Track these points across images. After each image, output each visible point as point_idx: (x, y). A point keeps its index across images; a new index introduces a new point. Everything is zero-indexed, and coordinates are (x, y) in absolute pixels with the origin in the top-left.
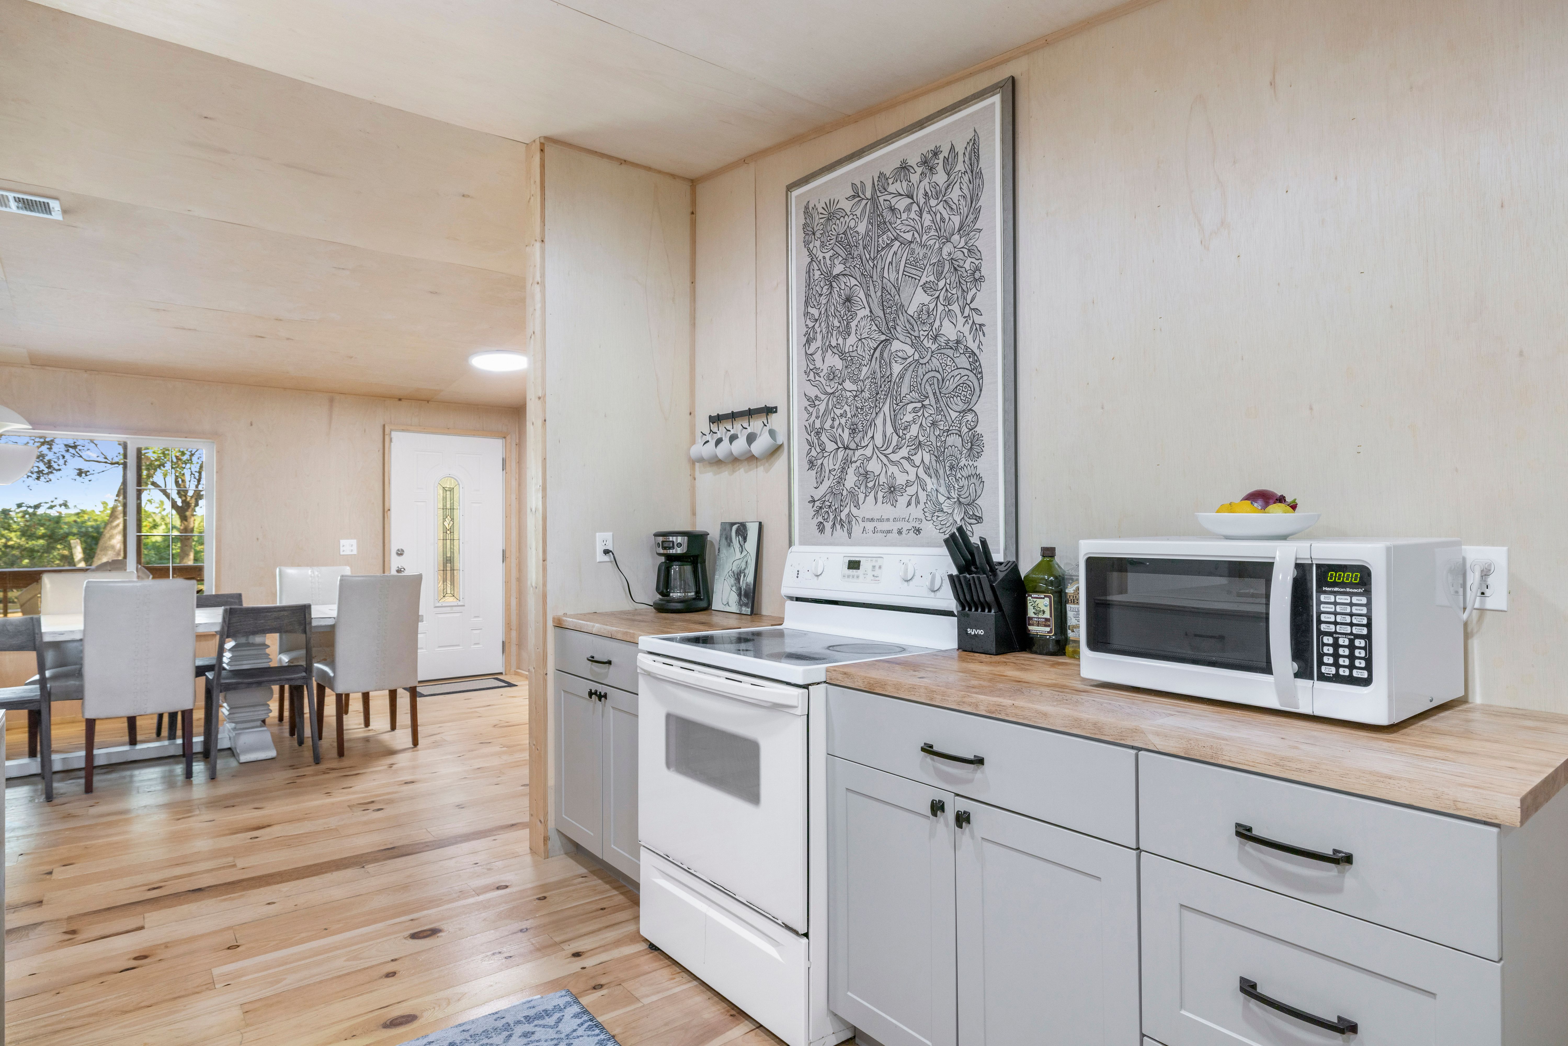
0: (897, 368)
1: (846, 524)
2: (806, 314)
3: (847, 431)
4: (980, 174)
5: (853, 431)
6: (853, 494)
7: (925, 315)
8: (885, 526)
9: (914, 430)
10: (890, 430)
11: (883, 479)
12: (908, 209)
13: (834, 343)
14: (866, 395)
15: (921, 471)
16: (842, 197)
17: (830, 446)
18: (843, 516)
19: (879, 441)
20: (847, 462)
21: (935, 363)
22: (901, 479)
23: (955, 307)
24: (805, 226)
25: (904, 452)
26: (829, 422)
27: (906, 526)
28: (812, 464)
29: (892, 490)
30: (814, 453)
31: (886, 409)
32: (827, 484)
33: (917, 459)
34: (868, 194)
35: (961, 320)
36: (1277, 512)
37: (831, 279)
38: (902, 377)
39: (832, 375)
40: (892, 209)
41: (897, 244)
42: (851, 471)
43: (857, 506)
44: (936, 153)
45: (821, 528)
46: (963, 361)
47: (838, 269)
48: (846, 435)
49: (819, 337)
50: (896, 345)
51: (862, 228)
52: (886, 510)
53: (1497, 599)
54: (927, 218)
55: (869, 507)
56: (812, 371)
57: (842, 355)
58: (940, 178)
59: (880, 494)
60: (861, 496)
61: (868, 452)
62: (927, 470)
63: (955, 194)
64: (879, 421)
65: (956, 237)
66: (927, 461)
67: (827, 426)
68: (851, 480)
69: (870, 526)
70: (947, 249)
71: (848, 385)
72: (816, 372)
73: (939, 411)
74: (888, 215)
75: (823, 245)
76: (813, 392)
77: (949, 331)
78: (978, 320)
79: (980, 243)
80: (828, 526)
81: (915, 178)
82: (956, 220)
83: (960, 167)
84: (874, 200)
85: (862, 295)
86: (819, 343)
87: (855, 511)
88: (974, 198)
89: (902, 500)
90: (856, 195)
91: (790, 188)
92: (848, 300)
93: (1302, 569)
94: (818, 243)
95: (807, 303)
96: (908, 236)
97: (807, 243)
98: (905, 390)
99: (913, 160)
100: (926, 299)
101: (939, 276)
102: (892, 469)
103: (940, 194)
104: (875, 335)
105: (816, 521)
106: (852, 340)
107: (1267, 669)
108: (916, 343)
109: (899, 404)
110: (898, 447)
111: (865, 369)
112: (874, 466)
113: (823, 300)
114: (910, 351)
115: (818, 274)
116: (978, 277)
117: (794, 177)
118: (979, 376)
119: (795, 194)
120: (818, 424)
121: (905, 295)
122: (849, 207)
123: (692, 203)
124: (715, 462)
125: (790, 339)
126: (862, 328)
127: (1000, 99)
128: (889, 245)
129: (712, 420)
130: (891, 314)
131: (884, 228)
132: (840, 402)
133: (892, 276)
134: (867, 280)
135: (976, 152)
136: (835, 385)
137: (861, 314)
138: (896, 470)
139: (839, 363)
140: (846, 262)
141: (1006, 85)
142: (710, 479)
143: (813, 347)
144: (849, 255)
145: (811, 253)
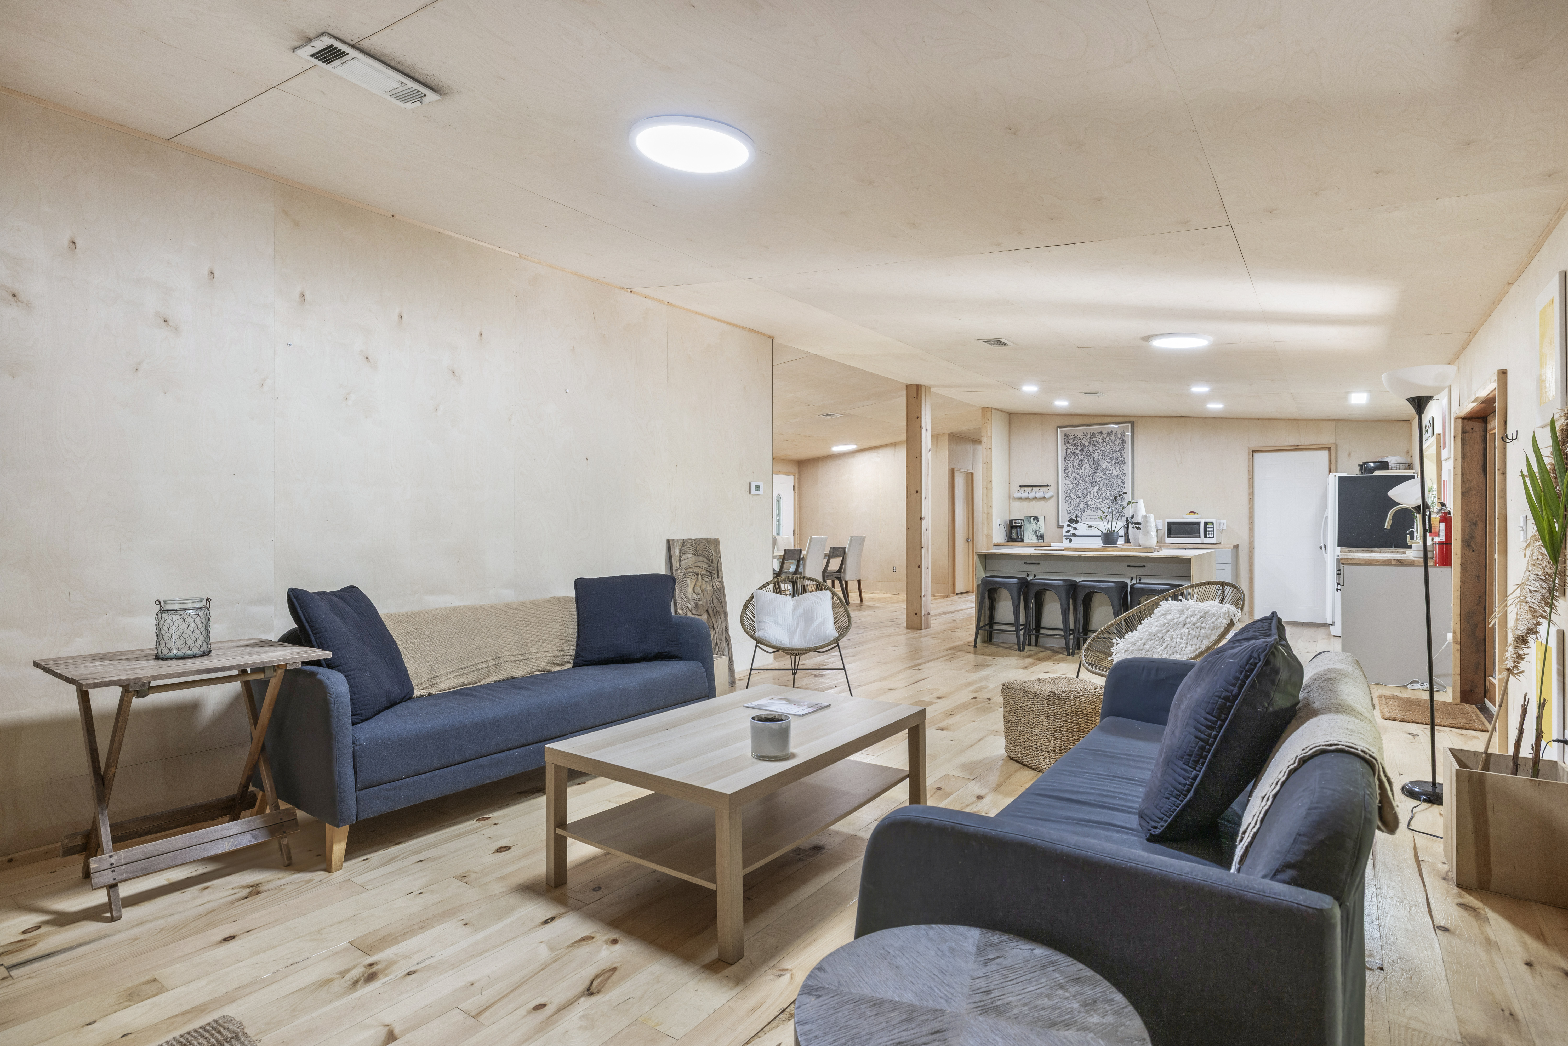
0: (1098, 480)
2: (1065, 462)
4: (1125, 440)
5: (1083, 493)
6: (1083, 510)
7: (1107, 468)
8: (1095, 517)
9: (1104, 495)
10: (1096, 494)
11: (1093, 506)
12: (1103, 443)
13: (1076, 471)
14: (1088, 485)
16: (1080, 435)
17: (1074, 497)
19: (1092, 496)
20: (1080, 502)
21: (1111, 480)
22: (1099, 506)
23: (1117, 468)
24: (1065, 439)
25: (1101, 500)
26: (1074, 491)
28: (1067, 501)
29: (1097, 509)
30: (1067, 498)
31: (1095, 489)
32: (1072, 507)
33: (1105, 502)
34: (1089, 436)
35: (1119, 471)
36: (1196, 515)
37: (1075, 455)
38: (1100, 482)
39: (1075, 479)
40: (1097, 442)
41: (1098, 450)
42: (1082, 504)
43: (1084, 512)
44: (1111, 432)
46: (1119, 480)
47: (1078, 452)
48: (1080, 495)
49: (1070, 469)
50: (1098, 474)
51: (1087, 444)
52: (1095, 513)
53: (1225, 528)
54: (1109, 447)
55: (1088, 513)
56: (1067, 477)
57: (1079, 474)
58: (1113, 438)
59: (1092, 510)
60: (1086, 510)
61: (1088, 499)
62: (1108, 504)
63: (1117, 443)
64: (1092, 492)
65: (1117, 452)
66: (1108, 502)
67: (1073, 491)
68: (1082, 505)
69: (1089, 517)
70: (1114, 455)
71: (1081, 482)
72: (1069, 477)
73: (1112, 491)
74: (1096, 443)
75: (1072, 445)
76: (1067, 483)
77: (1115, 473)
78: (1124, 472)
79: (1125, 455)
81: (1105, 436)
82: (1118, 449)
83: (1119, 437)
84: (1091, 438)
85: (1086, 460)
86: (1070, 470)
87: (1083, 514)
88: (1123, 445)
90: (1085, 435)
91: (1058, 427)
92: (1081, 461)
93: (1205, 523)
94: (1070, 444)
95: (1065, 459)
96: (1103, 449)
97: (1065, 444)
98: (1101, 485)
99: (1105, 432)
100: (1108, 465)
101: (1112, 460)
102: (1096, 504)
103: (1112, 441)
104: (1091, 471)
106: (1082, 471)
107: (1200, 537)
108: (1105, 474)
109: (1099, 489)
110: (1099, 499)
111: (1087, 479)
112: (1090, 503)
113: (1072, 459)
114: (1103, 476)
115: (1069, 452)
116: (1123, 462)
117: (1059, 425)
118: (1124, 483)
119: (1060, 430)
120: (1069, 491)
121: (1101, 463)
122: (1081, 437)
123: (1009, 420)
124: (1020, 499)
125: (1058, 468)
126: (1086, 468)
127: (1130, 425)
128: (1096, 450)
129: (1021, 486)
130: (1096, 467)
131: (1094, 445)
132: (1078, 486)
133: (1097, 458)
134: (1088, 457)
135: (1123, 435)
136: (1076, 482)
137: (1085, 465)
138: (1098, 504)
139: (1077, 476)
140: (1080, 451)
141: (1132, 423)
142: (1017, 504)
143: (1067, 471)
144: (1082, 450)
145: (1067, 446)
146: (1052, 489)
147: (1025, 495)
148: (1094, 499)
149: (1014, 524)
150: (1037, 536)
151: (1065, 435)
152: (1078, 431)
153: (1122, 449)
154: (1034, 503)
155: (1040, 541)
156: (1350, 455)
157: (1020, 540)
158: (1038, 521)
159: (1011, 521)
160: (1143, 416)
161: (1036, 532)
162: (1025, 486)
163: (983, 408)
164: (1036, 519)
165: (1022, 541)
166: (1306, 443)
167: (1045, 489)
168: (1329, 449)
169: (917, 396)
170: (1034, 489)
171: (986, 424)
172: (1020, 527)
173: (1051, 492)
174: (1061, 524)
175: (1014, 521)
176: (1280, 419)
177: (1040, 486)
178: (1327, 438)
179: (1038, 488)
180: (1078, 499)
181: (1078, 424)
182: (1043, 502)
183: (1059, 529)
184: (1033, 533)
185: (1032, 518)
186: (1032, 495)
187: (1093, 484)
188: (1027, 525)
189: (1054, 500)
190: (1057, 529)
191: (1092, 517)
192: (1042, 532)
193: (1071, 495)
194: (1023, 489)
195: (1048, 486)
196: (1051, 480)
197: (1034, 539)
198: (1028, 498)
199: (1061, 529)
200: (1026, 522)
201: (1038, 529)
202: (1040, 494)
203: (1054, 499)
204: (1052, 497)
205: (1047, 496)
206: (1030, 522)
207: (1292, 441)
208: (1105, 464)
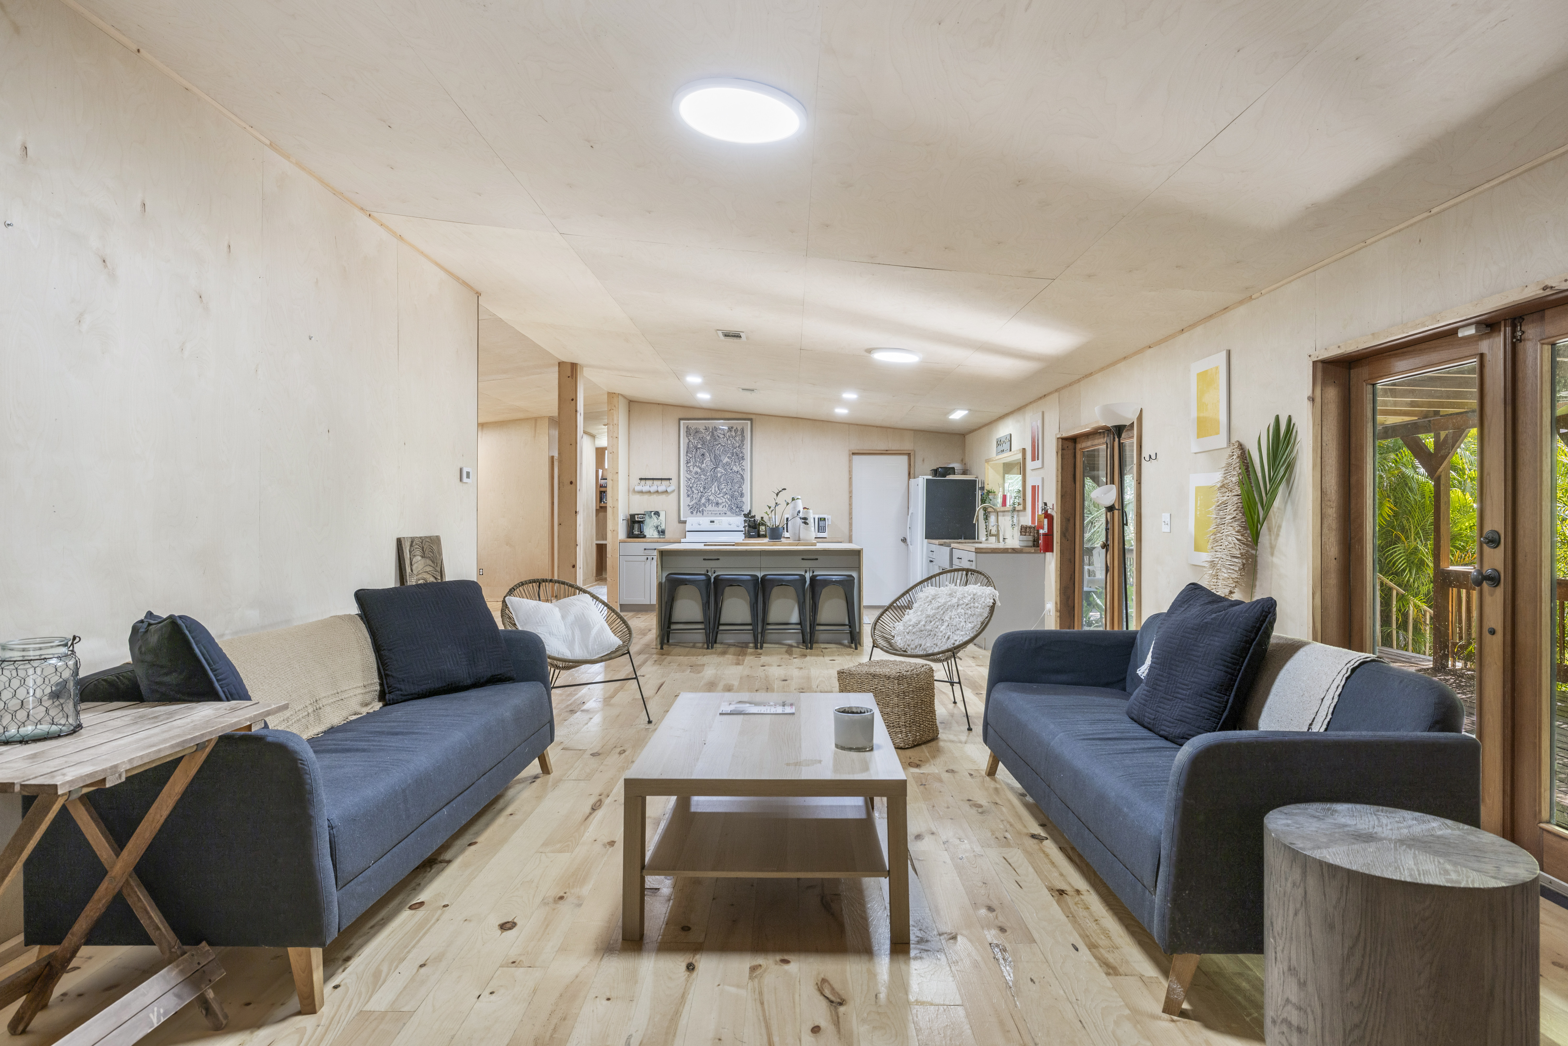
0: (719, 475)
1: (702, 512)
2: (687, 455)
3: (702, 488)
4: (744, 436)
5: (704, 488)
6: (704, 505)
7: (728, 464)
8: (715, 512)
9: (725, 490)
10: (717, 489)
11: (714, 501)
12: (723, 438)
13: (697, 465)
14: (709, 480)
15: (727, 500)
16: (701, 429)
17: (696, 492)
18: (700, 510)
19: (713, 491)
20: (701, 496)
21: (730, 475)
22: (720, 501)
23: (737, 464)
24: (686, 431)
25: (722, 495)
26: (695, 485)
27: (722, 513)
28: (688, 496)
29: (717, 504)
30: (689, 493)
31: (716, 484)
33: (726, 497)
34: (711, 430)
35: (738, 467)
37: (697, 449)
38: (721, 477)
39: (696, 473)
40: (719, 437)
41: (720, 445)
42: (703, 498)
43: (706, 507)
44: (732, 428)
45: (692, 513)
46: (739, 476)
47: (699, 446)
48: (702, 489)
49: (692, 463)
50: (719, 469)
51: (708, 438)
52: (716, 508)
54: (729, 442)
55: (709, 508)
56: (688, 471)
57: (700, 468)
58: (734, 434)
59: (713, 505)
60: (707, 505)
61: (710, 494)
62: (729, 499)
63: (737, 439)
64: (713, 487)
65: (738, 449)
66: (728, 497)
68: (703, 500)
69: (710, 512)
70: (735, 450)
71: (702, 476)
72: (691, 471)
73: (732, 486)
74: (717, 438)
75: (694, 438)
76: (689, 477)
77: (735, 469)
78: (743, 468)
79: (744, 451)
80: (695, 512)
81: (726, 431)
82: (738, 445)
83: (739, 433)
84: (712, 432)
85: (708, 455)
86: (692, 464)
87: (704, 509)
88: (742, 441)
89: (721, 506)
90: (706, 429)
91: (680, 419)
92: (703, 455)
94: (692, 438)
95: (687, 452)
96: (724, 444)
97: (687, 437)
98: (722, 480)
99: (725, 427)
100: (729, 460)
101: (733, 456)
102: (717, 499)
103: (734, 438)
104: (712, 466)
105: (690, 511)
106: (704, 465)
109: (720, 484)
110: (719, 494)
111: (708, 474)
112: (711, 498)
113: (694, 453)
114: (724, 471)
115: (691, 446)
116: (743, 459)
117: (681, 416)
118: (743, 480)
119: (682, 422)
120: (691, 485)
121: (722, 458)
122: (703, 431)
123: (629, 408)
124: (641, 492)
125: (679, 461)
126: (708, 463)
127: (749, 422)
128: (717, 445)
129: (641, 479)
130: (717, 461)
131: (715, 440)
132: (699, 480)
133: (718, 453)
134: (710, 451)
135: (743, 431)
136: (697, 476)
137: (707, 459)
138: (719, 499)
139: (699, 470)
140: (702, 445)
141: (751, 420)
142: (637, 497)
143: (689, 465)
144: (703, 444)
145: (689, 439)
146: (674, 482)
147: (646, 488)
148: (715, 494)
149: (637, 519)
150: (659, 532)
151: (687, 427)
152: (700, 425)
153: (741, 446)
154: (655, 497)
155: (661, 536)
156: (923, 460)
157: (642, 536)
158: (659, 516)
159: (632, 516)
160: (761, 415)
161: (657, 527)
162: (646, 479)
163: (609, 393)
164: (657, 514)
165: (645, 537)
166: (893, 448)
167: (667, 482)
168: (909, 455)
169: (572, 375)
170: (656, 482)
171: (612, 411)
172: (642, 522)
173: (673, 486)
174: (682, 519)
175: (636, 516)
176: (873, 426)
177: (661, 479)
178: (907, 446)
179: (659, 482)
180: (700, 494)
181: (700, 417)
182: (664, 496)
183: (681, 524)
184: (654, 528)
185: (653, 513)
186: (653, 489)
187: (714, 479)
188: (647, 520)
189: (675, 495)
190: (678, 524)
191: (713, 512)
192: (663, 527)
193: (693, 489)
194: (643, 482)
195: (669, 479)
196: (673, 474)
197: (656, 535)
198: (650, 492)
199: (684, 524)
200: (647, 517)
201: (659, 524)
202: (662, 488)
203: (676, 493)
204: (673, 491)
205: (669, 490)
206: (651, 517)
207: (882, 446)
208: (726, 460)
